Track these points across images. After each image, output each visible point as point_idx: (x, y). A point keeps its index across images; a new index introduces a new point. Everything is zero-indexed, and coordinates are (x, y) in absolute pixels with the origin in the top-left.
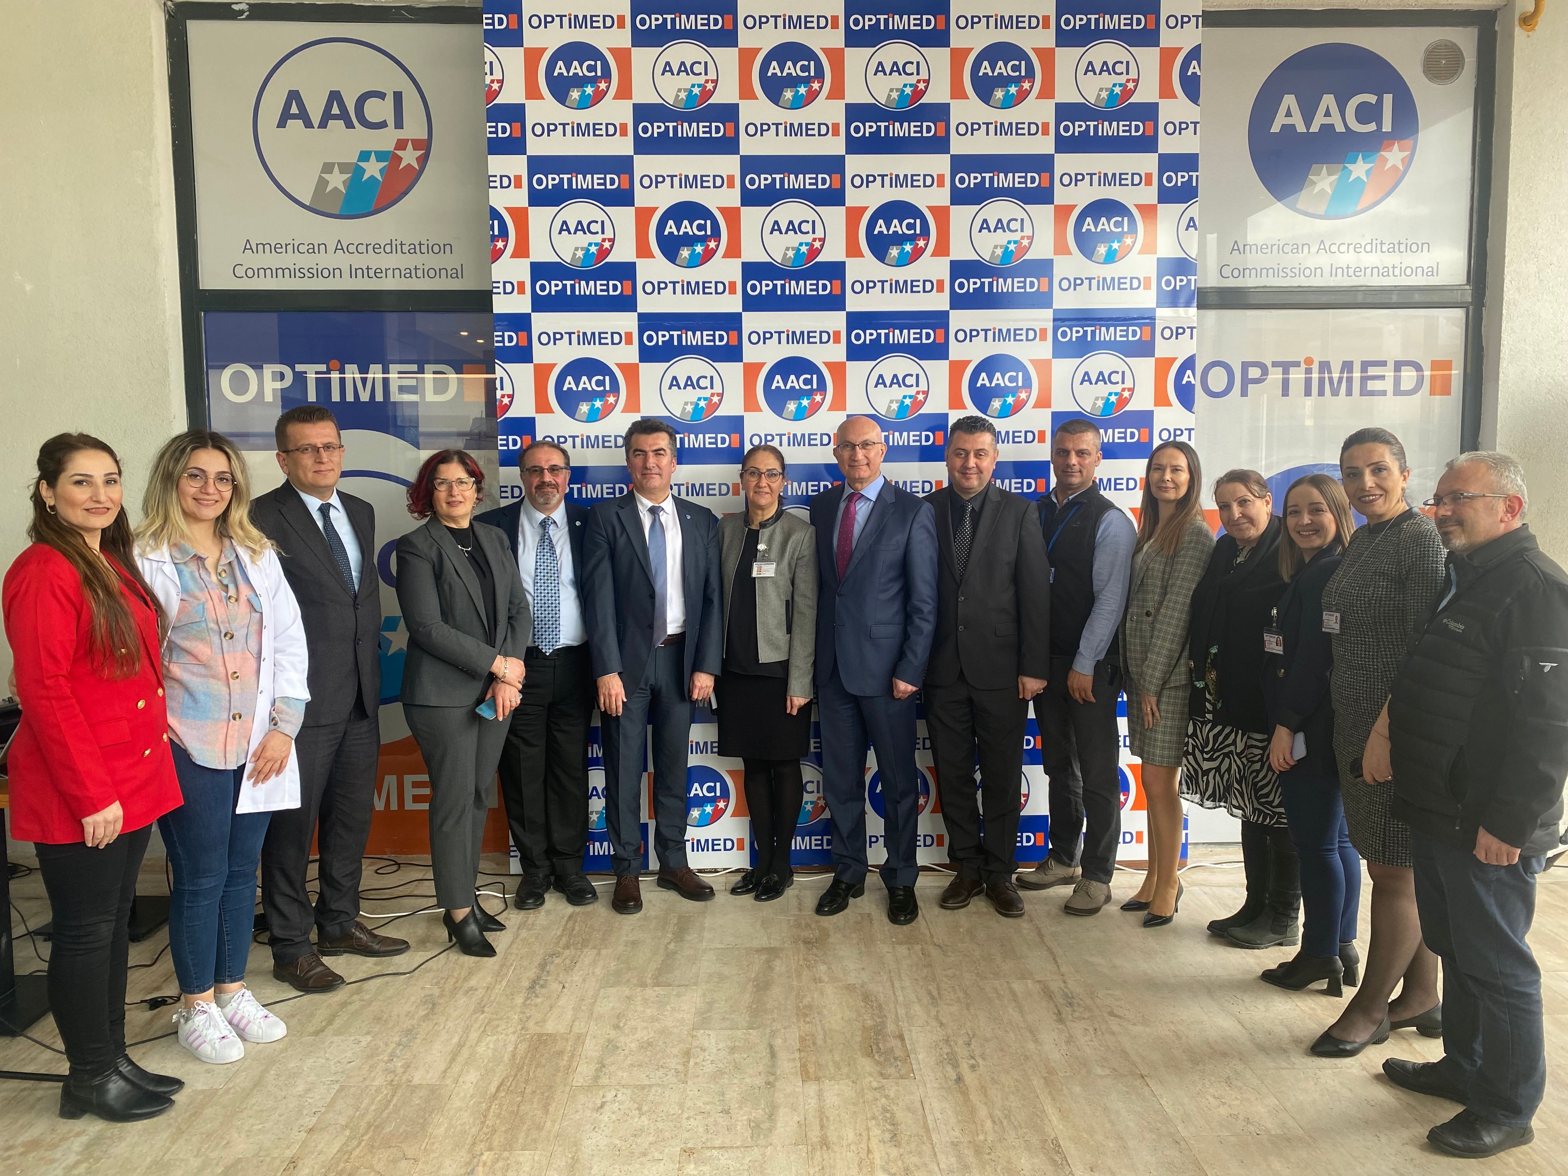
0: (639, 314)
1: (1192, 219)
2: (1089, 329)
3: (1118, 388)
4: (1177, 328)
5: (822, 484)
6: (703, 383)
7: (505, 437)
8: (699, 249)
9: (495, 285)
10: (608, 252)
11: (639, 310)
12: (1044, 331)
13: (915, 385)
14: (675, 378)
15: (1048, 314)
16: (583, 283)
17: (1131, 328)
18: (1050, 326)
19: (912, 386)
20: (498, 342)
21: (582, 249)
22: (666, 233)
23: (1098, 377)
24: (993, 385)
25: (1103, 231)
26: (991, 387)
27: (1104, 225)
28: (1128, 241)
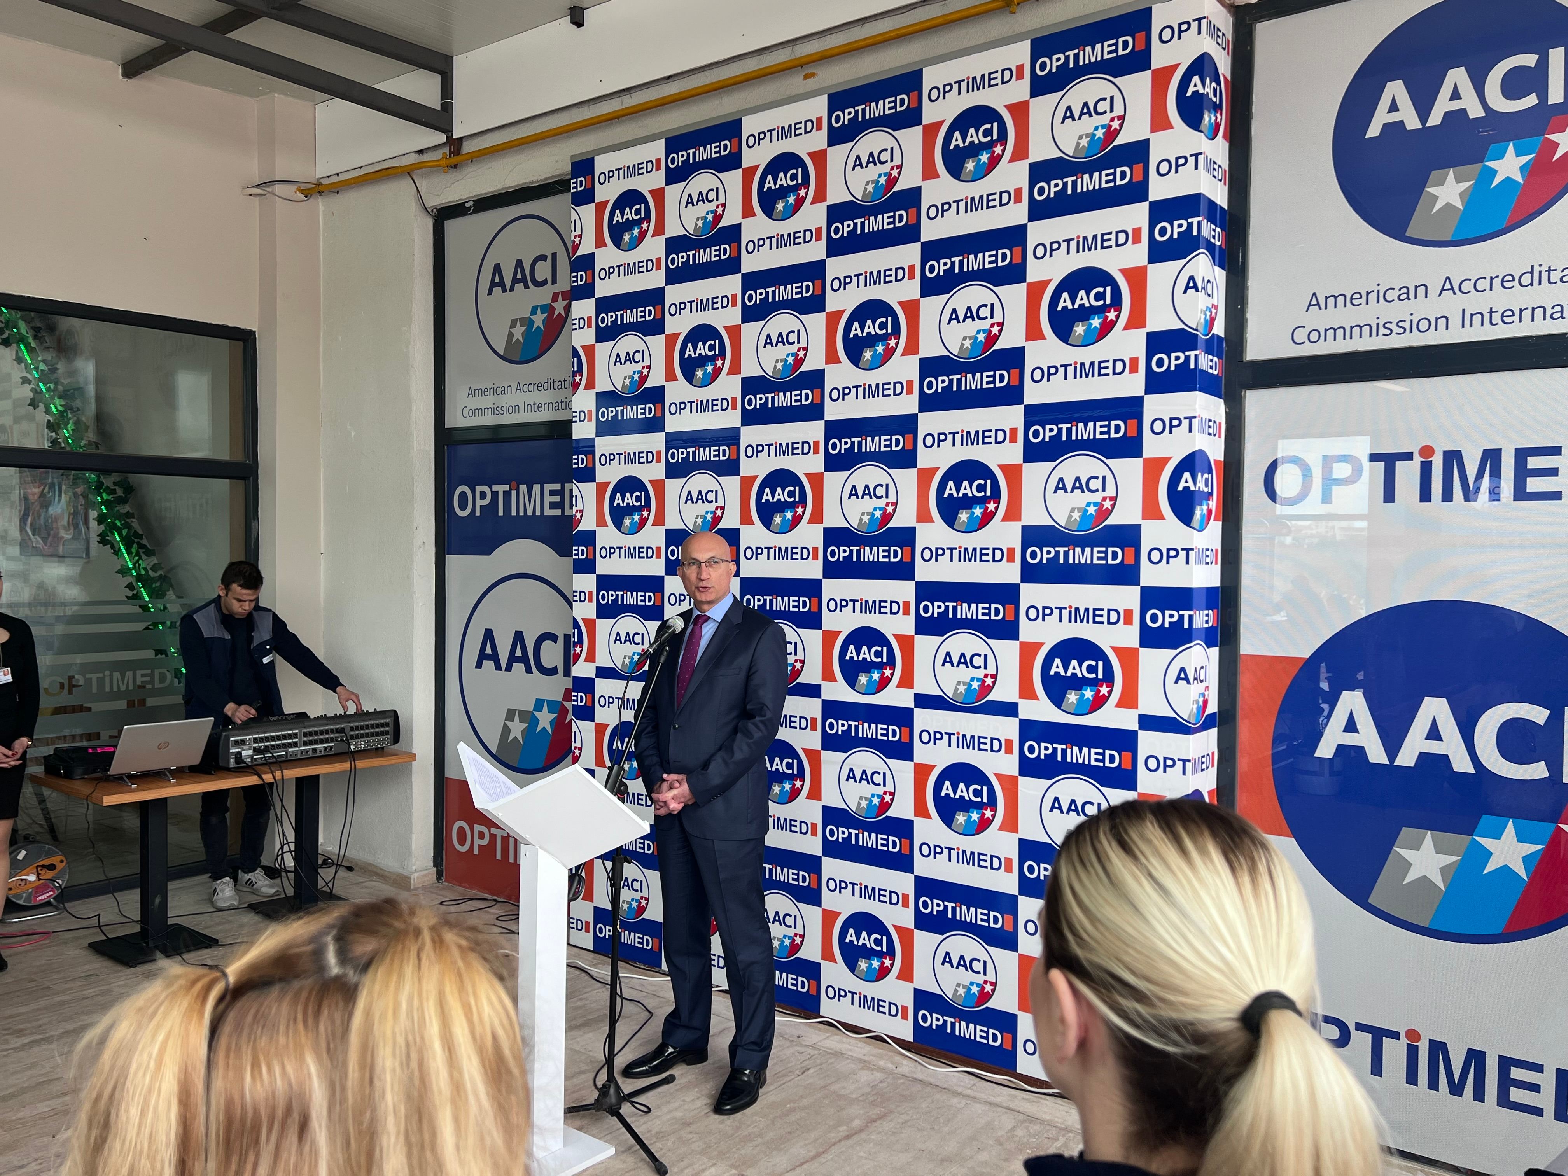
0: (667, 435)
1: (1192, 278)
2: (1064, 426)
4: (1171, 419)
6: (710, 496)
7: (577, 547)
8: (710, 368)
9: (574, 414)
10: (645, 378)
11: (666, 430)
13: (885, 496)
14: (690, 492)
15: (1017, 411)
16: (629, 408)
17: (1114, 423)
18: (1020, 425)
20: (575, 464)
21: (629, 377)
22: (686, 357)
23: (1075, 483)
24: (960, 495)
25: (1082, 306)
26: (958, 497)
27: (1084, 299)
28: (1112, 315)
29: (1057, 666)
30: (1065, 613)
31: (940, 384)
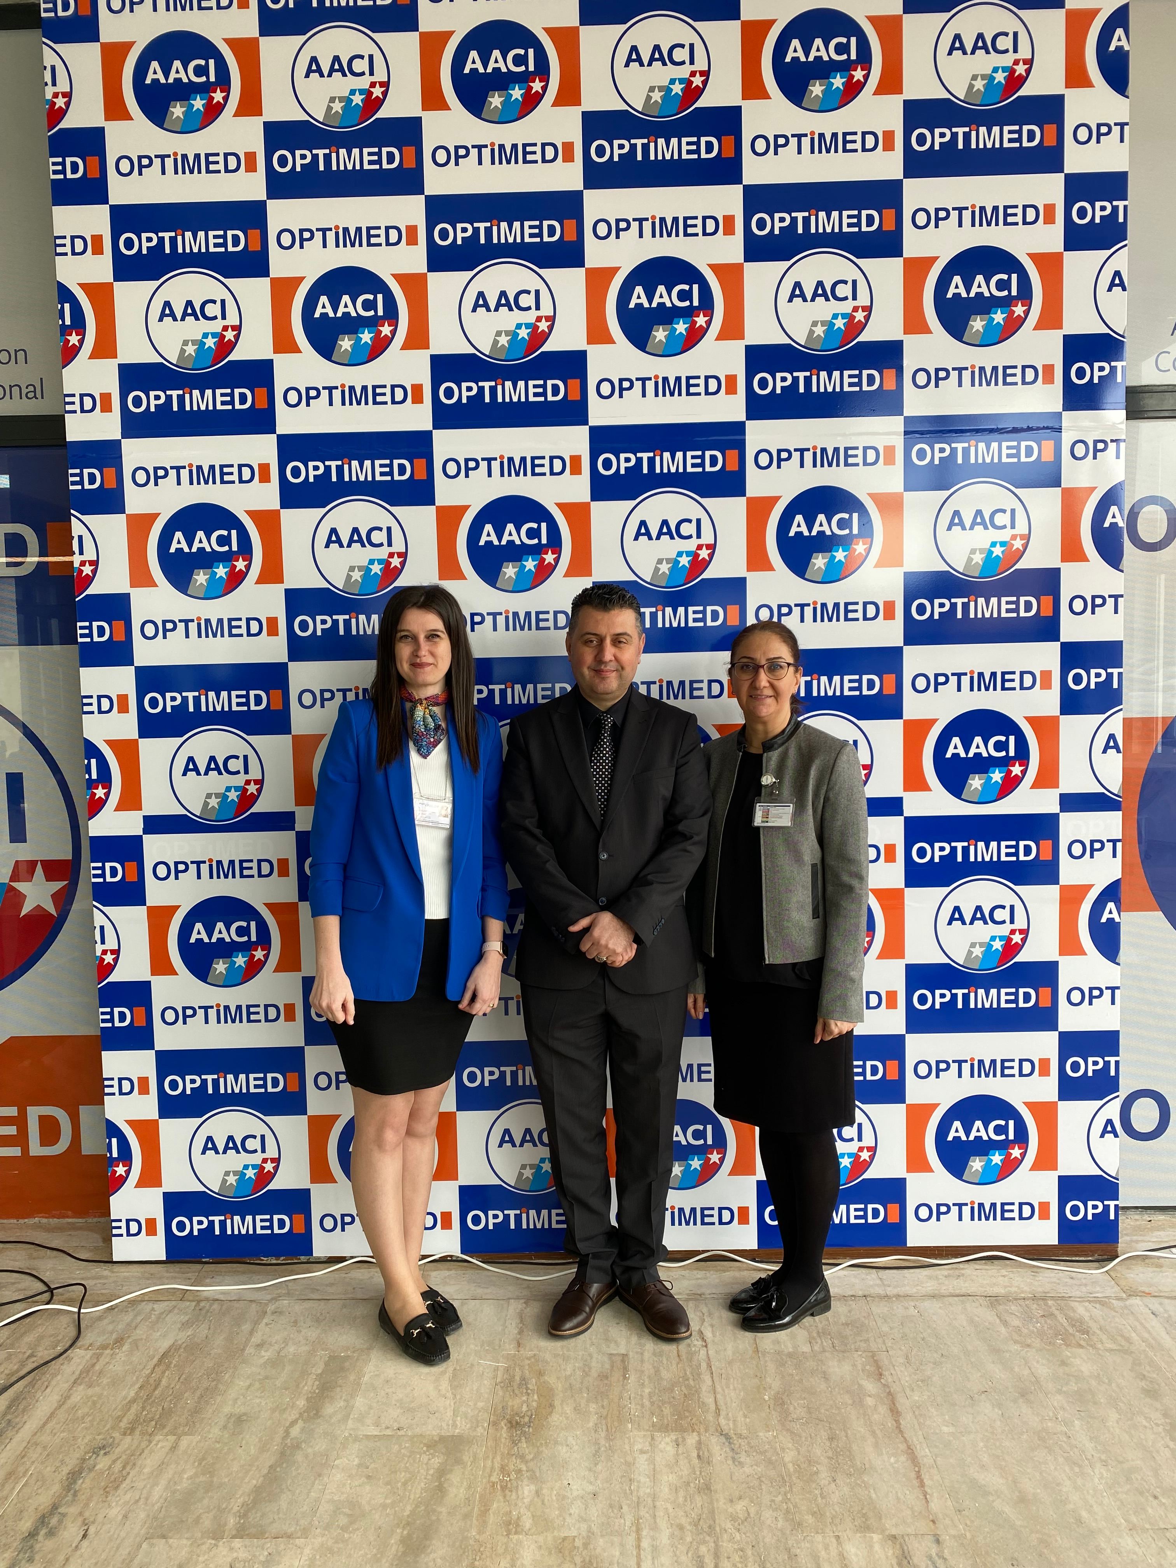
0: (280, 438)
1: (1117, 274)
2: (960, 446)
3: (1005, 535)
4: (1096, 442)
5: (558, 686)
6: (377, 537)
7: (87, 624)
8: (366, 337)
9: (68, 399)
10: (231, 346)
11: (280, 430)
12: (890, 450)
13: (694, 535)
14: (334, 531)
15: (896, 424)
16: (196, 393)
17: (1023, 444)
18: (899, 442)
19: (690, 537)
20: (74, 483)
21: (194, 342)
22: (317, 315)
23: (975, 517)
24: (814, 533)
25: (979, 295)
26: (810, 537)
27: (981, 286)
28: (1019, 310)
29: (956, 746)
30: (965, 680)
31: (780, 382)
